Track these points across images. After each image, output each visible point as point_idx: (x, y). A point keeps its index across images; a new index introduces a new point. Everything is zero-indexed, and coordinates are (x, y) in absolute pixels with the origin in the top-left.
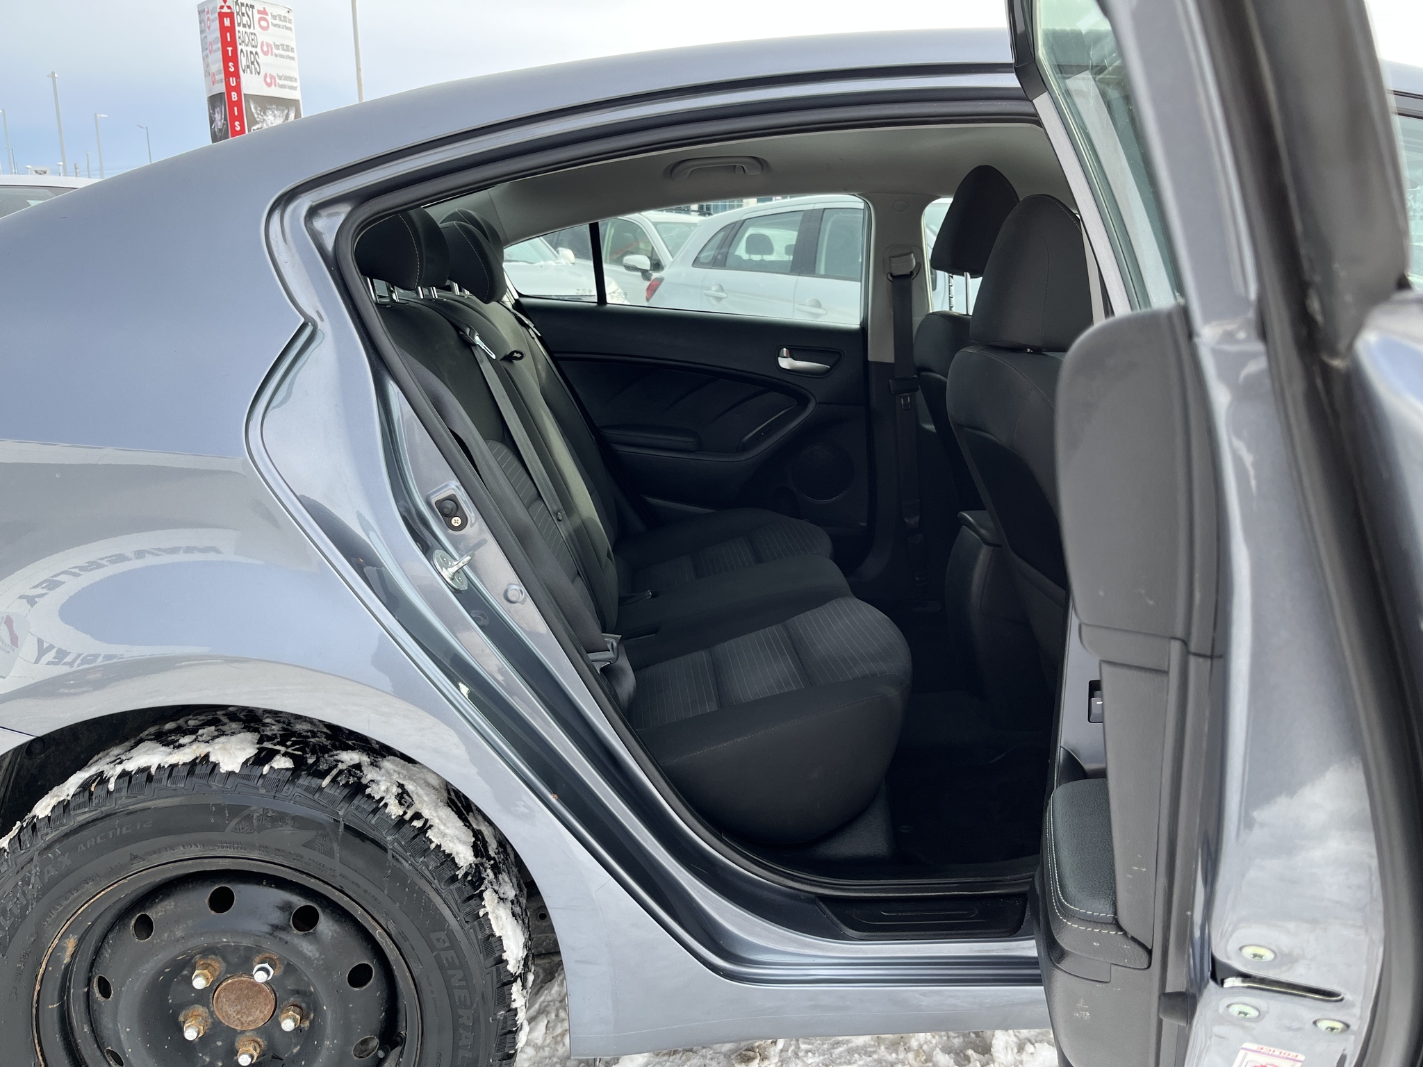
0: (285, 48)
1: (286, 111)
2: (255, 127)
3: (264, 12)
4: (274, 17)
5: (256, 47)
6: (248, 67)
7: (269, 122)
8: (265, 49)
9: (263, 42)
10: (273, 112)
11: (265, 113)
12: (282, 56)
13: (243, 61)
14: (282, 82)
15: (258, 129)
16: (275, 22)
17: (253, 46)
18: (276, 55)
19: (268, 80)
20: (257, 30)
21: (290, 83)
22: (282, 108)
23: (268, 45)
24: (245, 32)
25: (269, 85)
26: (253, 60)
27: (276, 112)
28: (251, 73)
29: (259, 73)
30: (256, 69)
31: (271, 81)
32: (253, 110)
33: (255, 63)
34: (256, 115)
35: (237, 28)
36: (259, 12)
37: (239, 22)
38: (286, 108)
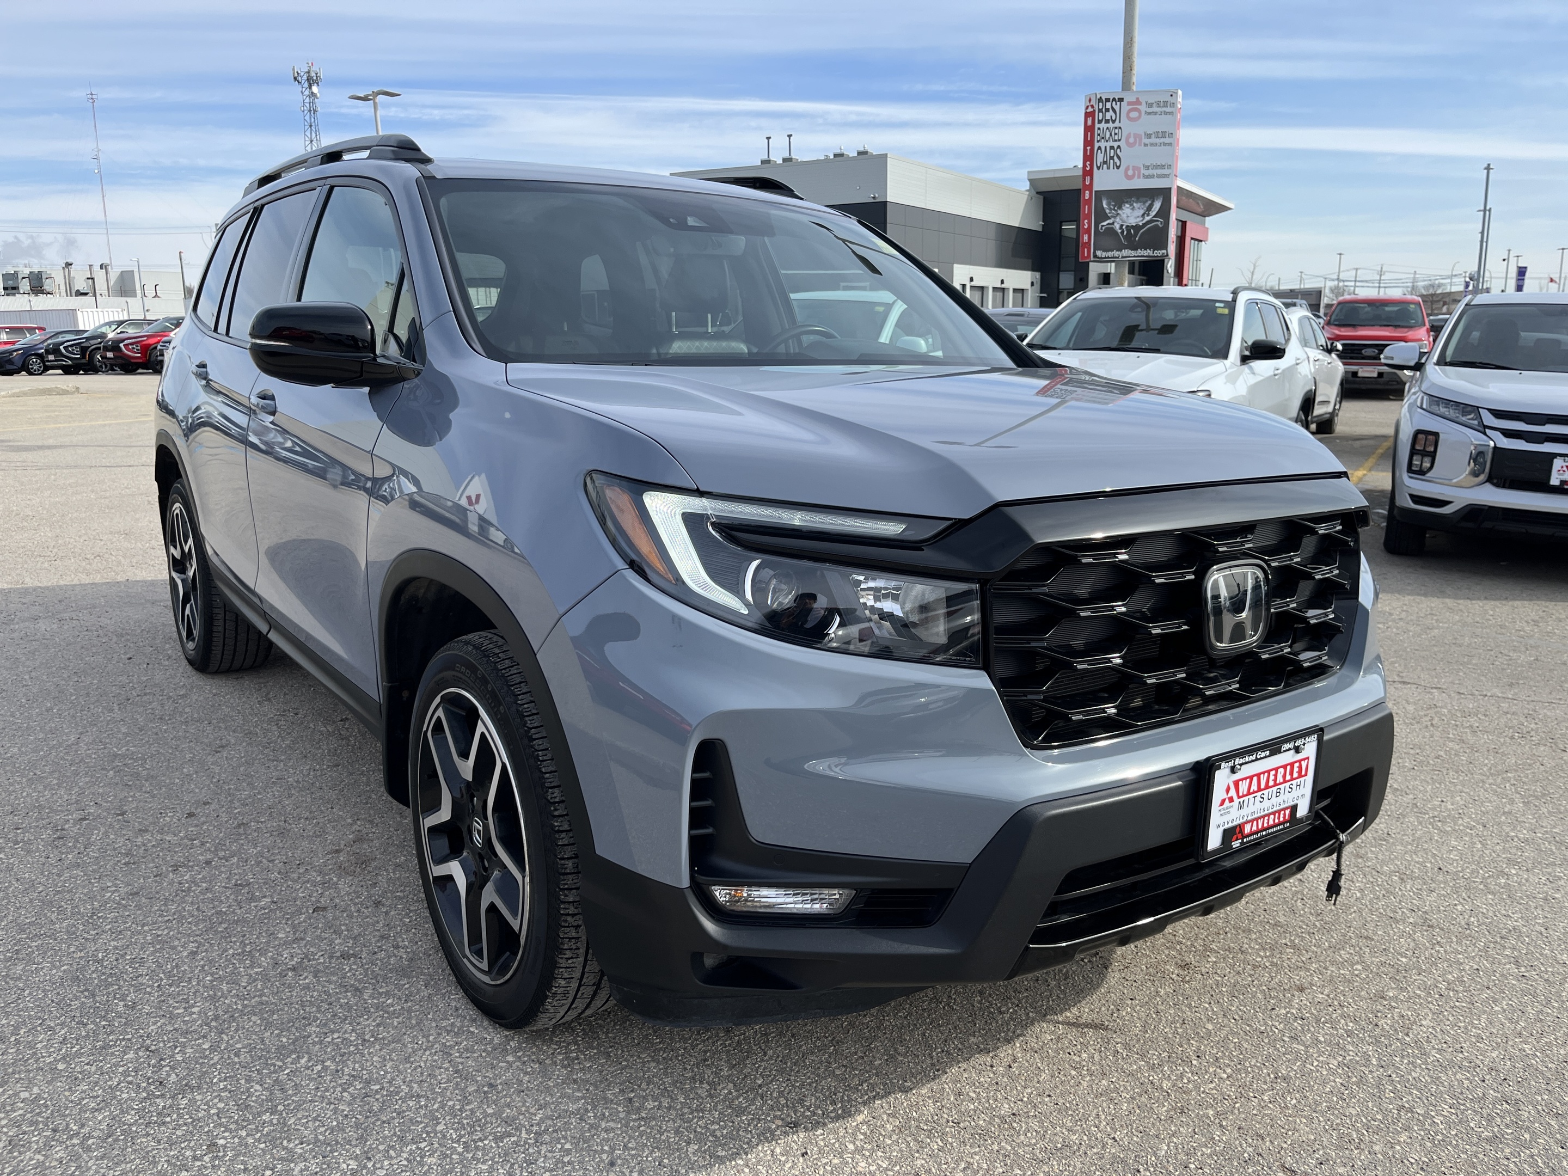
0: (1160, 135)
1: (1150, 202)
2: (1105, 223)
3: (1138, 102)
4: (1150, 105)
5: (1120, 140)
6: (1105, 163)
7: (1124, 216)
8: (1131, 140)
9: (1130, 134)
10: (1131, 205)
11: (1120, 208)
12: (1152, 145)
13: (1100, 158)
14: (1147, 173)
15: (1108, 224)
16: (1150, 110)
17: (1116, 141)
18: (1146, 145)
19: (1130, 173)
20: (1124, 123)
21: (1160, 172)
22: (1144, 199)
23: (1136, 136)
24: (1107, 128)
25: (1129, 178)
26: (1112, 155)
27: (1135, 204)
28: (1108, 168)
29: (1118, 167)
30: (1115, 163)
31: (1134, 173)
32: (1105, 206)
33: (1115, 158)
34: (1107, 211)
35: (1097, 126)
36: (1129, 103)
37: (1100, 118)
38: (1150, 199)
